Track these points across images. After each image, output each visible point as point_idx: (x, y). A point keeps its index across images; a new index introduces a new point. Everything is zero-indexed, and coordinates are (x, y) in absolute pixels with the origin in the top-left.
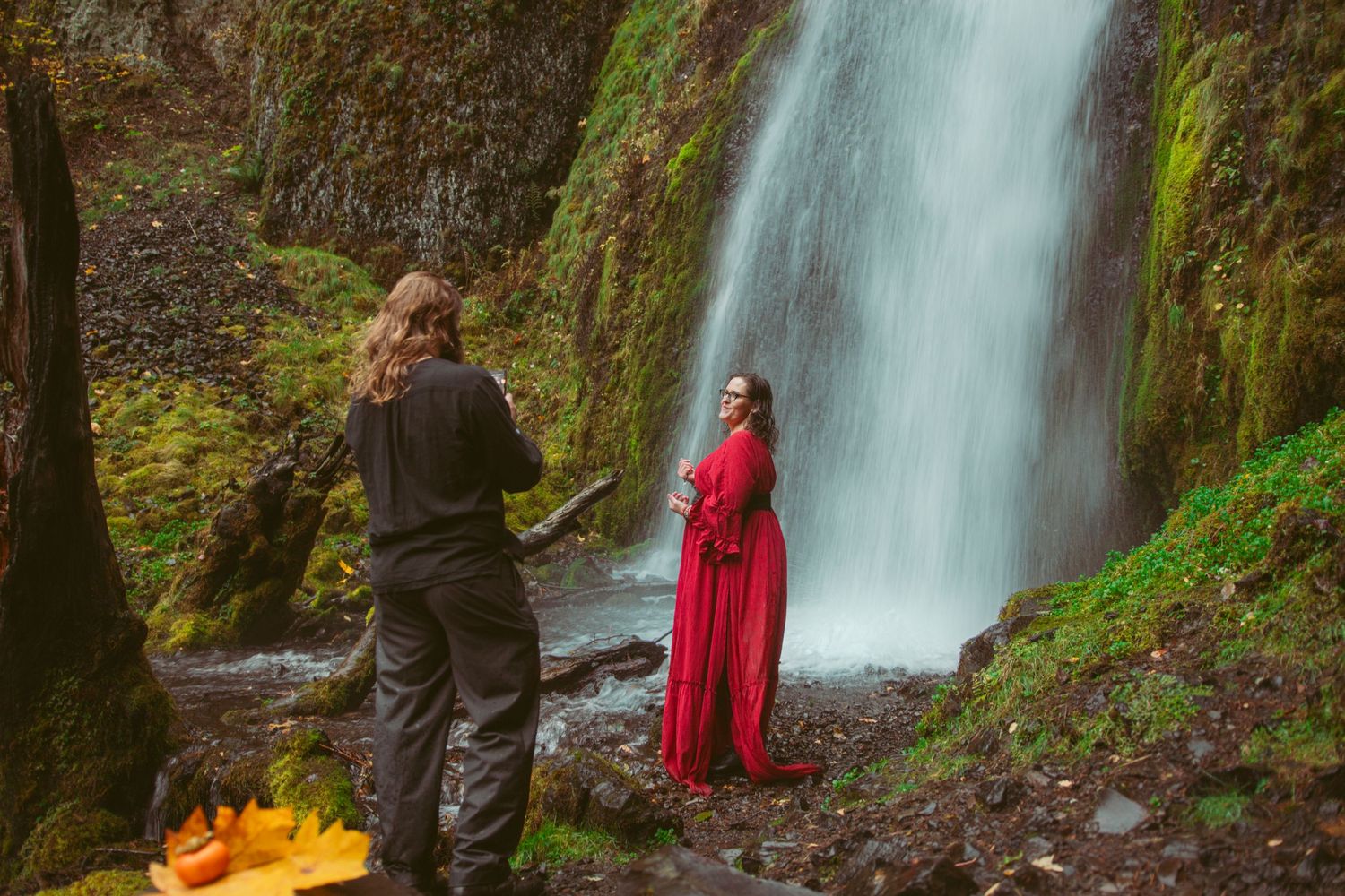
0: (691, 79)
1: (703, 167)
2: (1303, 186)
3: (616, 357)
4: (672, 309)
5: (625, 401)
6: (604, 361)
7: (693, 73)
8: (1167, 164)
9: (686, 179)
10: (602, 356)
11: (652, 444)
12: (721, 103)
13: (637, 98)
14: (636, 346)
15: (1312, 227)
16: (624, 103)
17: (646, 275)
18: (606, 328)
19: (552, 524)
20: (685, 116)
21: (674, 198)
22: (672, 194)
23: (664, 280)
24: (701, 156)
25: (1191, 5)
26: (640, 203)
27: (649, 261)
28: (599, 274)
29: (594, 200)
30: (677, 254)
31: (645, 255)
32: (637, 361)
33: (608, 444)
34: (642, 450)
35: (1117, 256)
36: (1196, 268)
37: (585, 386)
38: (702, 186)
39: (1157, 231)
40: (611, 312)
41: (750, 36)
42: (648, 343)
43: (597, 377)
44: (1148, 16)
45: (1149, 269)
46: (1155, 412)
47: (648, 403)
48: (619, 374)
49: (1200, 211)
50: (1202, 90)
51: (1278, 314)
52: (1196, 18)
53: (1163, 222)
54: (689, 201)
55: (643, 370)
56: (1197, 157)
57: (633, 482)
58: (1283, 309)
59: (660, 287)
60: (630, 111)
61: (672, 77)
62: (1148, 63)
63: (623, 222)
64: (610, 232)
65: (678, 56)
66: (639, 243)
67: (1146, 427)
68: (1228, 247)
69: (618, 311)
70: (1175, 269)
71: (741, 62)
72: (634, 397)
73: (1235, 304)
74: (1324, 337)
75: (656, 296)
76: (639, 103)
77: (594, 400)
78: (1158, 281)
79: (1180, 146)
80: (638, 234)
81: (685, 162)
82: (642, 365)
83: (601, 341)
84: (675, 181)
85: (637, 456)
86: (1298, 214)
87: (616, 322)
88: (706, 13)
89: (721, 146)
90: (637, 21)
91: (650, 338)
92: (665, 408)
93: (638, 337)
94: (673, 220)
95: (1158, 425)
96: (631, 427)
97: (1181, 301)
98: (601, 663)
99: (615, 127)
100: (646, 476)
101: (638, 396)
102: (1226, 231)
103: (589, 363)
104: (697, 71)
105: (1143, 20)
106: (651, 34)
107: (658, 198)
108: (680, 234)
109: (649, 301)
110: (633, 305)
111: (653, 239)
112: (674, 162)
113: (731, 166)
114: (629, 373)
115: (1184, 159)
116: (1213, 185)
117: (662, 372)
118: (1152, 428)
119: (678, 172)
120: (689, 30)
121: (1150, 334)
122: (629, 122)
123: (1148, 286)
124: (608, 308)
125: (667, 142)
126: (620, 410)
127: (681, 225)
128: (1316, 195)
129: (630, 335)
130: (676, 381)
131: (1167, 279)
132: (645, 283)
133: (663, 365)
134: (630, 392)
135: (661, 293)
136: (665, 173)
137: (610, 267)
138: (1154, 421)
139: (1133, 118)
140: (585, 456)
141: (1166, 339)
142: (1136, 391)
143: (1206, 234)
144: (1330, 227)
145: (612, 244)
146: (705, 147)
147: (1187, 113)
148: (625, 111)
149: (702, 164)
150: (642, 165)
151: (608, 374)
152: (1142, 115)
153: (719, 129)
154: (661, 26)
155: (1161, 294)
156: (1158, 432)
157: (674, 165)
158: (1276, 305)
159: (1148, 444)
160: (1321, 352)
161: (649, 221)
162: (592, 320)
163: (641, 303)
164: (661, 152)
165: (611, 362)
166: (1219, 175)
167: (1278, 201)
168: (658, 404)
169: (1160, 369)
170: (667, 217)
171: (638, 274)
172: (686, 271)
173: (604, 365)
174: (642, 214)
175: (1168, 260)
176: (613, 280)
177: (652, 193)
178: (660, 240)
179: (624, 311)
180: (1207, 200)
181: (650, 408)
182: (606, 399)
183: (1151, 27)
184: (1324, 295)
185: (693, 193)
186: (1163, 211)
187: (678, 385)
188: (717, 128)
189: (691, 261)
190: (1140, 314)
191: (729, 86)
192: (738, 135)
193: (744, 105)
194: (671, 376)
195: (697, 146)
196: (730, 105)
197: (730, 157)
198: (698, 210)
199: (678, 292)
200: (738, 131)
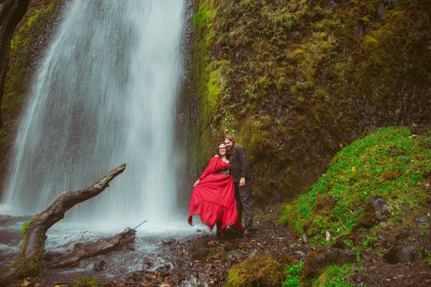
1: (20, 54)
2: (254, 103)
12: (23, 32)
15: (257, 113)
25: (209, 49)
36: (219, 119)
38: (20, 62)
39: (205, 107)
41: (30, 11)
44: (187, 48)
46: (209, 157)
49: (221, 104)
50: (217, 72)
51: (249, 134)
52: (211, 53)
53: (208, 105)
56: (219, 90)
58: (251, 132)
67: (206, 161)
68: (228, 115)
70: (214, 118)
71: (31, 19)
73: (232, 130)
74: (264, 140)
78: (208, 121)
79: (212, 86)
86: (254, 109)
89: (28, 48)
97: (215, 127)
102: (227, 111)
105: (185, 49)
115: (215, 90)
116: (224, 98)
121: (204, 135)
128: (258, 105)
131: (211, 121)
139: (184, 75)
143: (223, 110)
144: (262, 114)
147: (214, 78)
152: (187, 74)
153: (25, 41)
155: (209, 125)
158: (249, 131)
160: (264, 144)
166: (226, 96)
167: (248, 105)
175: (212, 116)
180: (223, 102)
183: (188, 51)
184: (264, 130)
185: (16, 63)
186: (208, 102)
187: (6, 138)
188: (23, 41)
189: (15, 89)
190: (200, 130)
191: (26, 27)
192: (36, 46)
193: (37, 35)
194: (3, 133)
195: (15, 46)
196: (29, 34)
197: (33, 53)
198: (18, 70)
199: (8, 100)
200: (35, 45)
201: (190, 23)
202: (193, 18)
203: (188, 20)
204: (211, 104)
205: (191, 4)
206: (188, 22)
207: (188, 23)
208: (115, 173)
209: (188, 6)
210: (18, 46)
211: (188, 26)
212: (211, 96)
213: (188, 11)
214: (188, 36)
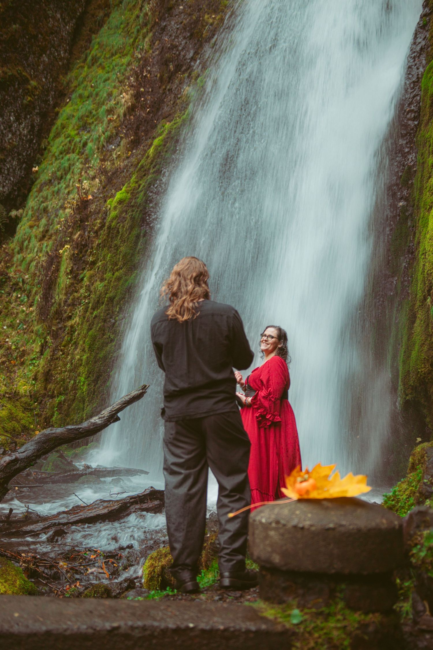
0: (118, 149)
1: (133, 206)
3: (70, 323)
4: (111, 295)
5: (76, 352)
6: (60, 326)
7: (119, 145)
8: (427, 226)
9: (121, 213)
10: (59, 323)
11: (96, 381)
12: (142, 167)
13: (78, 157)
14: (84, 317)
16: (69, 160)
17: (92, 272)
18: (62, 304)
19: (104, 417)
20: (116, 172)
21: (113, 224)
22: (112, 221)
23: (105, 276)
24: (131, 199)
26: (87, 225)
27: (94, 263)
28: (58, 270)
29: (48, 221)
30: (114, 259)
31: (91, 259)
32: (85, 326)
33: (63, 380)
34: (88, 385)
35: (393, 277)
37: (46, 342)
38: (133, 218)
39: (422, 263)
40: (66, 294)
41: (159, 127)
42: (94, 316)
43: (55, 336)
44: (409, 141)
45: (417, 285)
46: (423, 366)
47: (93, 354)
48: (72, 335)
53: (426, 258)
54: (123, 227)
55: (90, 333)
57: (82, 406)
59: (102, 280)
60: (74, 165)
61: (103, 146)
62: (410, 168)
63: (75, 237)
64: (66, 242)
65: (108, 133)
66: (87, 250)
67: (417, 374)
69: (71, 294)
71: (156, 142)
72: (83, 350)
75: (99, 286)
76: (80, 160)
77: (54, 351)
78: (423, 292)
80: (85, 246)
81: (120, 202)
82: (89, 329)
83: (58, 313)
84: (113, 214)
85: (85, 388)
87: (70, 301)
88: (128, 108)
89: (145, 194)
90: (76, 107)
91: (95, 313)
92: (105, 358)
93: (86, 311)
94: (112, 238)
95: (424, 374)
96: (81, 369)
98: (132, 503)
99: (62, 174)
100: (90, 402)
101: (86, 349)
103: (50, 327)
104: (122, 143)
105: (407, 143)
106: (87, 117)
107: (100, 223)
108: (117, 247)
109: (95, 289)
110: (82, 291)
111: (97, 249)
112: (112, 201)
113: (152, 207)
114: (79, 334)
117: (103, 335)
118: (421, 375)
119: (115, 208)
120: (115, 117)
121: (418, 321)
122: (73, 172)
123: (416, 295)
124: (64, 292)
125: (104, 188)
126: (73, 358)
127: (117, 242)
129: (79, 310)
130: (112, 341)
131: (429, 291)
132: (91, 277)
133: (104, 330)
134: (79, 347)
135: (103, 284)
136: (106, 208)
137: (65, 266)
138: (422, 371)
139: (401, 198)
140: (45, 389)
141: (428, 325)
142: (410, 354)
145: (66, 251)
146: (134, 193)
148: (70, 165)
149: (132, 204)
150: (87, 201)
151: (63, 335)
152: (406, 197)
153: (142, 183)
154: (94, 112)
155: (425, 299)
156: (424, 378)
157: (111, 203)
159: (418, 385)
161: (94, 237)
162: (51, 299)
163: (88, 289)
164: (100, 194)
165: (65, 327)
168: (101, 355)
169: (425, 342)
170: (108, 236)
171: (85, 272)
172: (121, 271)
173: (61, 328)
174: (89, 232)
175: (429, 280)
176: (68, 274)
177: (96, 219)
178: (102, 250)
179: (76, 294)
181: (95, 357)
182: (62, 350)
183: (411, 148)
185: (126, 222)
186: (426, 253)
187: (114, 343)
188: (141, 182)
189: (124, 264)
190: (411, 310)
191: (148, 157)
192: (156, 188)
193: (159, 169)
194: (110, 337)
195: (128, 193)
196: (149, 169)
197: (151, 201)
198: (130, 233)
199: (115, 284)
200: (156, 185)
201: (417, 87)
202: (422, 75)
203: (414, 82)
204: (429, 255)
205: (423, 43)
206: (412, 86)
207: (413, 88)
208: (126, 401)
209: (414, 52)
210: (132, 193)
211: (412, 96)
212: (430, 239)
213: (414, 61)
214: (413, 115)
